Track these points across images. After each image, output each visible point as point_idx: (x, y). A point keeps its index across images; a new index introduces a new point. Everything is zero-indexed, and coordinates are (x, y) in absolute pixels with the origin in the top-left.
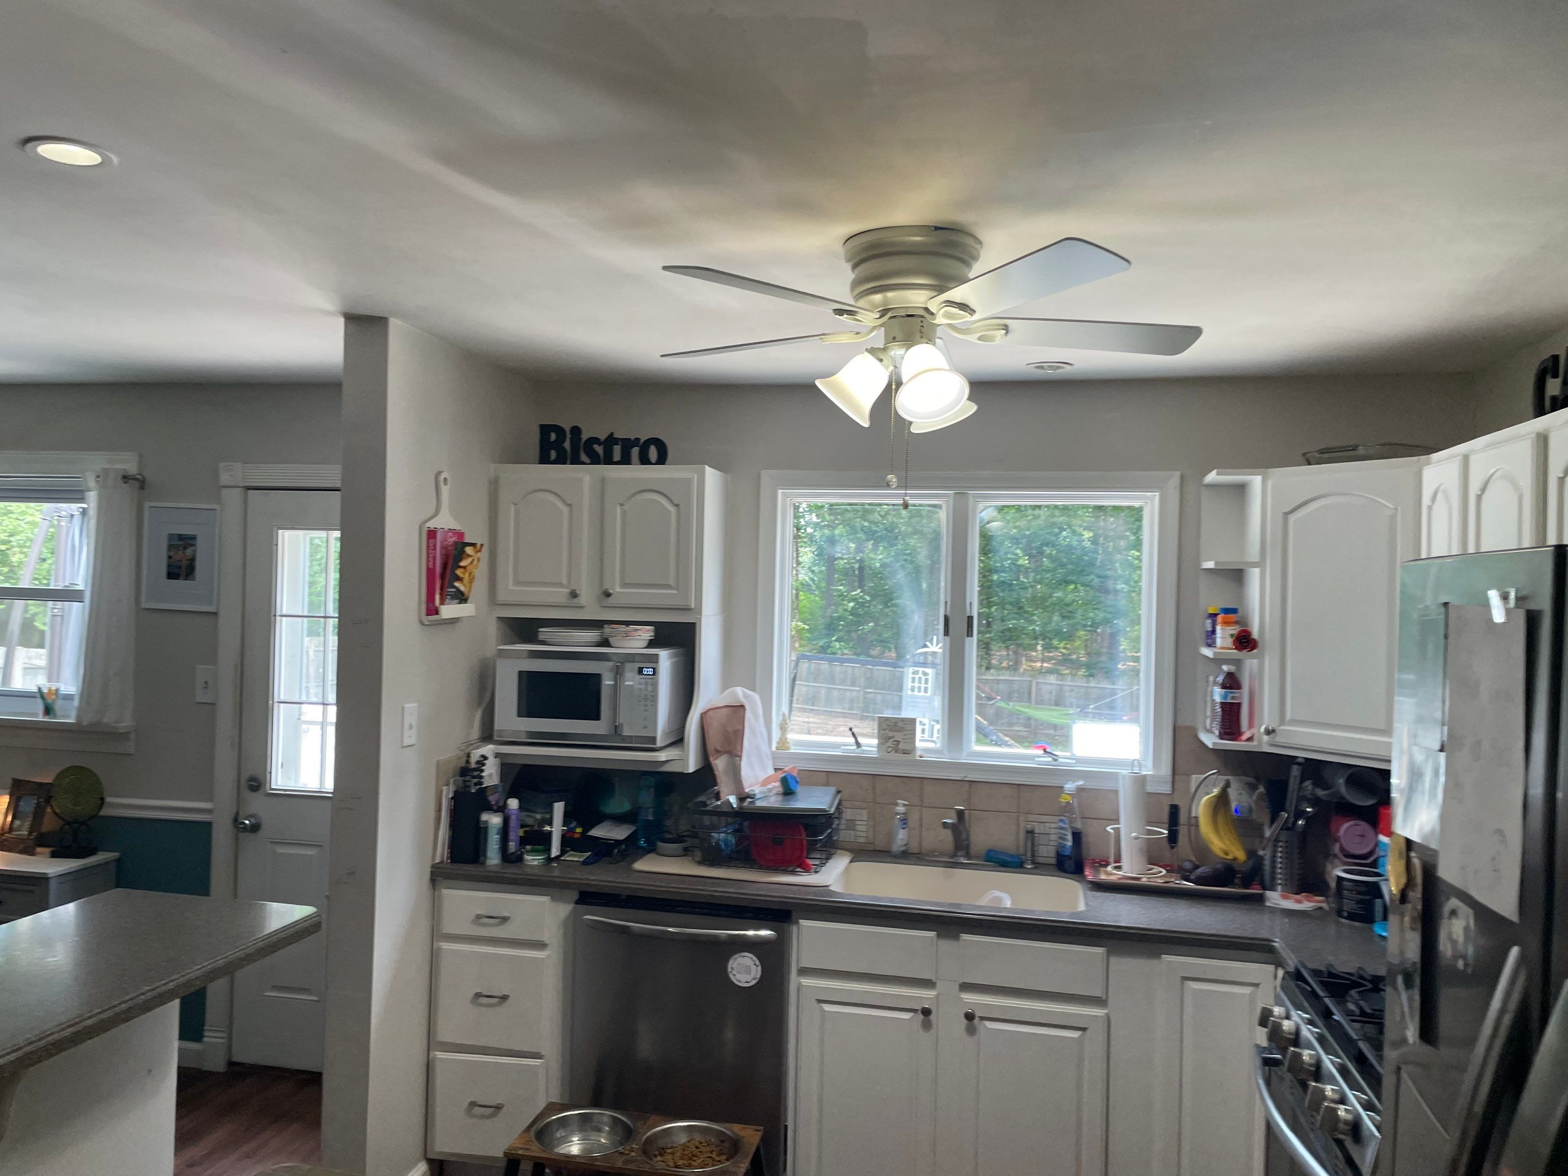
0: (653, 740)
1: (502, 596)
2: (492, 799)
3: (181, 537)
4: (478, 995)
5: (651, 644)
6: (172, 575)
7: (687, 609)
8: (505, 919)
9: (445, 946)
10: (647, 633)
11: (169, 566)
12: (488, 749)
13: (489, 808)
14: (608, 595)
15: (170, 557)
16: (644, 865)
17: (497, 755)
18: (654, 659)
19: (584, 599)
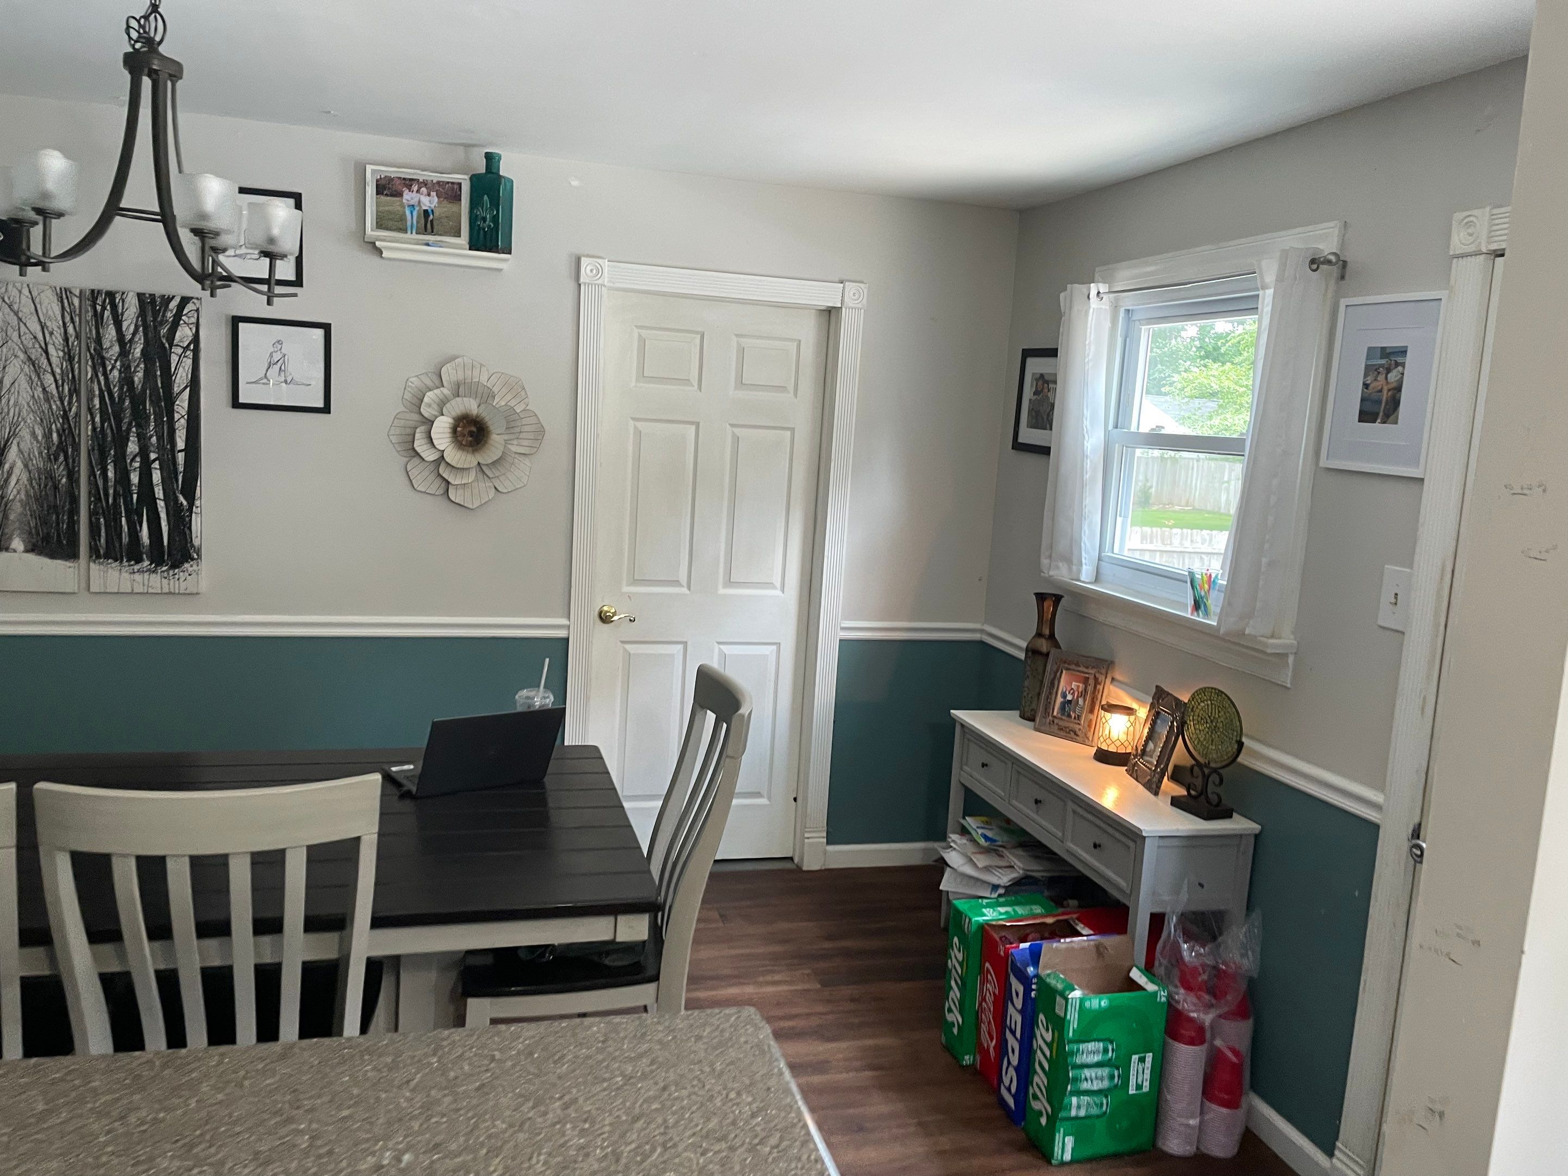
3: (1385, 352)
6: (1366, 416)
11: (1363, 400)
15: (1366, 386)
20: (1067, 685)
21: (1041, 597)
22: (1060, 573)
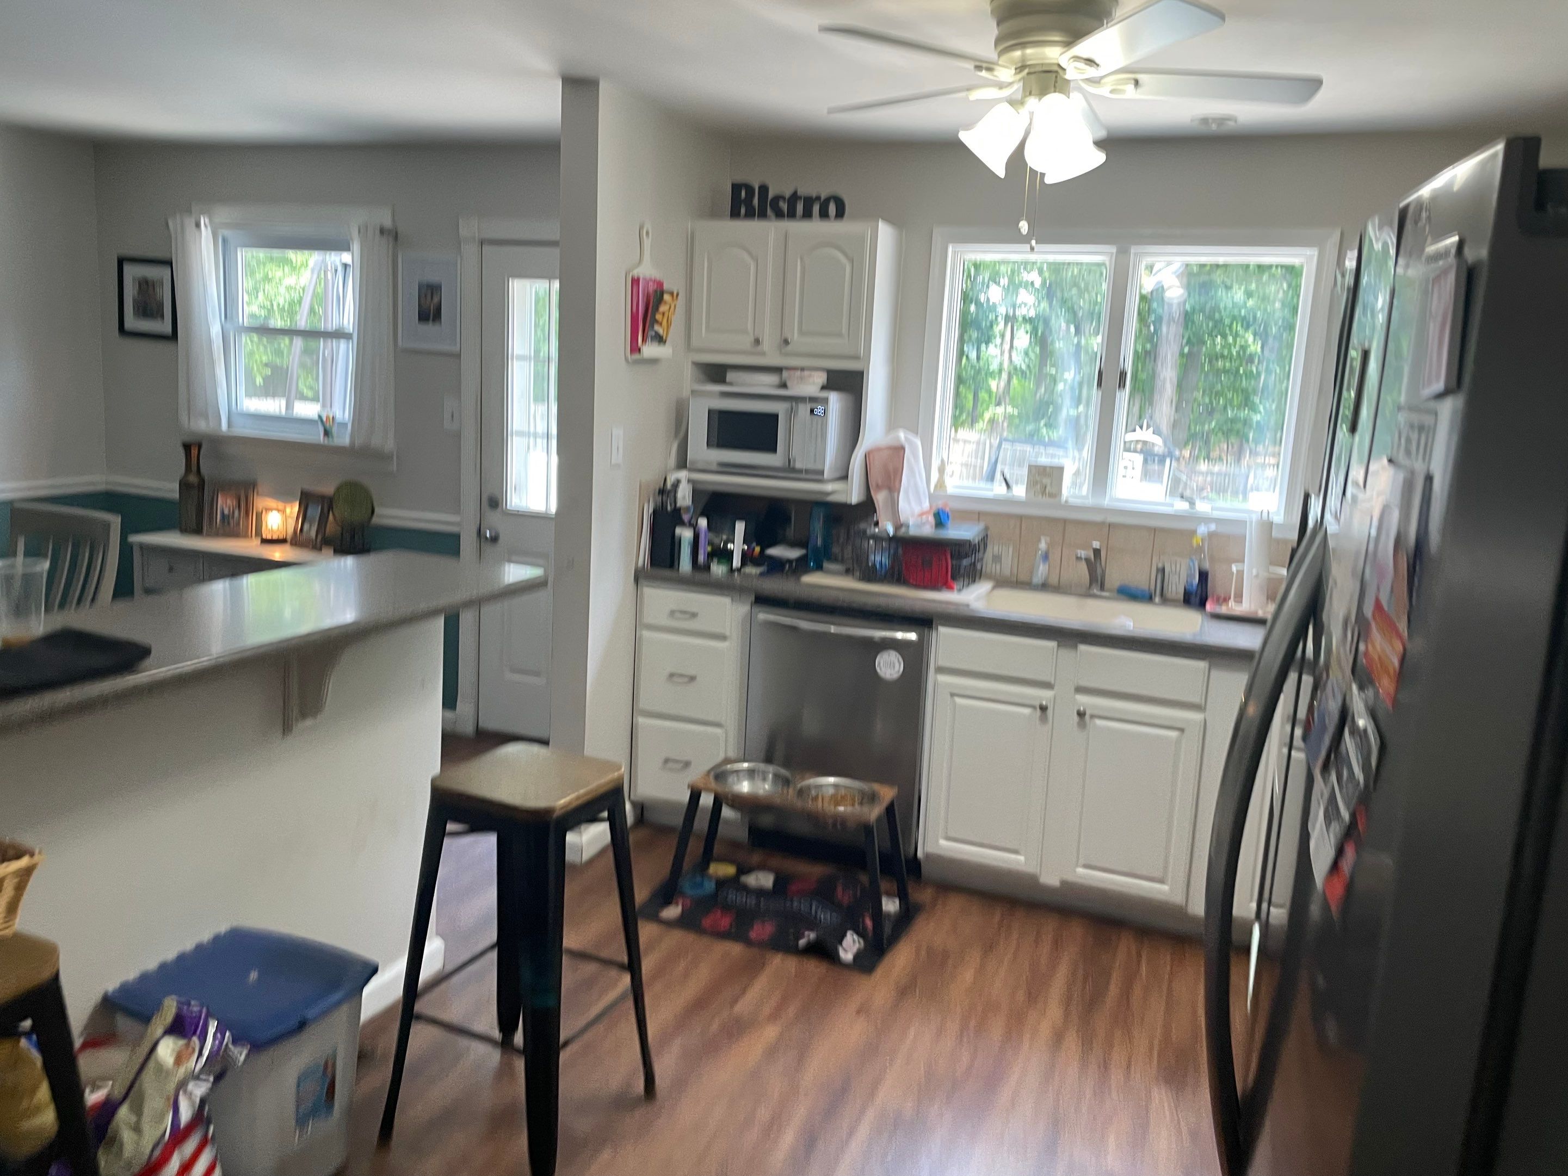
0: (822, 473)
1: (695, 342)
2: (686, 517)
4: (672, 675)
5: (824, 388)
6: (423, 319)
7: (856, 358)
8: (694, 615)
9: (646, 634)
10: (821, 378)
11: (420, 310)
12: (683, 475)
13: (682, 523)
14: (786, 342)
15: (420, 302)
16: (812, 579)
17: (689, 481)
18: (825, 401)
19: (766, 345)
20: (224, 504)
21: (187, 447)
22: (201, 426)
